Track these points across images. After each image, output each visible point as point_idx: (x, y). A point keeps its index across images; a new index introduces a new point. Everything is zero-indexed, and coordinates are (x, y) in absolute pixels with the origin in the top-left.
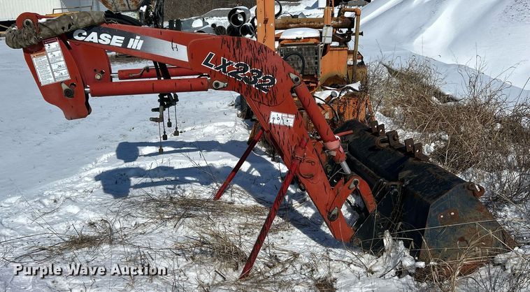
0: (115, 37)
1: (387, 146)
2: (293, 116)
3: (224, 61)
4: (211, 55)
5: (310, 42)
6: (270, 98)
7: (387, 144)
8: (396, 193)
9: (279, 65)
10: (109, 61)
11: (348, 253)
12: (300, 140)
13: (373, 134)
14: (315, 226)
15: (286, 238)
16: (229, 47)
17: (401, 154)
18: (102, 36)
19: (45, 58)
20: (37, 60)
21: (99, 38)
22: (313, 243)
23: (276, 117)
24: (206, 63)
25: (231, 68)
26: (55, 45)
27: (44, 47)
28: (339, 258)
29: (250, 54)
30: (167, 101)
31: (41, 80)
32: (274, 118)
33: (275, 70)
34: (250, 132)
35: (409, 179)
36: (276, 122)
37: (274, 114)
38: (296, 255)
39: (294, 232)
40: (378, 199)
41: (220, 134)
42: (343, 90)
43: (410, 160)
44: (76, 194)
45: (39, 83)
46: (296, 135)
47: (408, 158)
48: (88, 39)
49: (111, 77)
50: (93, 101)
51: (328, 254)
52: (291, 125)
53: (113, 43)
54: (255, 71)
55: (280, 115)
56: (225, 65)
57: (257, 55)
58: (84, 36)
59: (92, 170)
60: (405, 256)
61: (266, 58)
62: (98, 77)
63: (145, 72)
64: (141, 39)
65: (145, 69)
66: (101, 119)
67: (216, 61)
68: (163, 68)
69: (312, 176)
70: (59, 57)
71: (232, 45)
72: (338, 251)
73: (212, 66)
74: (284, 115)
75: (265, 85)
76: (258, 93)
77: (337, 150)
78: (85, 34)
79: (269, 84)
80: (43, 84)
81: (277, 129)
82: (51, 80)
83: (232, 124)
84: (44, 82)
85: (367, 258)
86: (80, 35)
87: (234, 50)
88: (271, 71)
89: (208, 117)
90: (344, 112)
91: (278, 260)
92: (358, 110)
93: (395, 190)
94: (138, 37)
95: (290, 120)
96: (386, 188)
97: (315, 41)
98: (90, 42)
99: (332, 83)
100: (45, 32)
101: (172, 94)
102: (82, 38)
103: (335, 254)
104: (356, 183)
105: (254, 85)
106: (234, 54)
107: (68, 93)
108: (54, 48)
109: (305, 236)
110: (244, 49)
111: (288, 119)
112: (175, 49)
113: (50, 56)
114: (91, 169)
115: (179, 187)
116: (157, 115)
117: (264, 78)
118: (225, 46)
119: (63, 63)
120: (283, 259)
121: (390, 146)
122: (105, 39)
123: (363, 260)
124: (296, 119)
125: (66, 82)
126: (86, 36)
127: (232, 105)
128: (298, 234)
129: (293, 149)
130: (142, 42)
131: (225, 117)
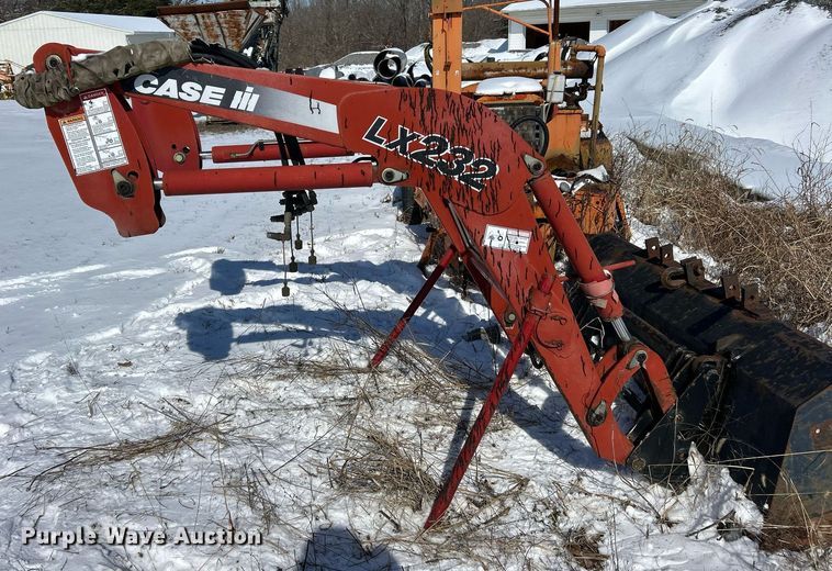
0: (209, 89)
1: (682, 286)
2: (527, 234)
3: (403, 132)
4: (381, 121)
5: (525, 101)
6: (486, 202)
7: (683, 281)
8: (714, 377)
9: (505, 140)
10: (196, 130)
11: (618, 481)
12: (539, 276)
13: (649, 261)
14: (551, 423)
15: (501, 444)
16: (412, 106)
17: (714, 301)
18: (186, 86)
19: (83, 126)
20: (69, 130)
21: (180, 90)
22: (550, 457)
23: (496, 235)
24: (371, 136)
25: (416, 145)
26: (101, 102)
27: (82, 105)
28: (602, 491)
29: (451, 120)
30: (298, 202)
31: (76, 165)
32: (492, 238)
33: (496, 149)
34: (423, 247)
35: (740, 352)
36: (496, 244)
37: (491, 230)
38: (522, 482)
39: (513, 433)
40: (679, 388)
41: (372, 250)
42: (577, 180)
43: (735, 313)
44: (140, 350)
45: (72, 171)
46: (533, 269)
47: (729, 311)
48: (161, 92)
49: (201, 159)
50: (168, 203)
51: (579, 479)
52: (524, 250)
53: (205, 100)
54: (459, 151)
55: (503, 231)
56: (404, 139)
57: (464, 121)
58: (153, 86)
59: (167, 309)
60: (737, 499)
61: (480, 128)
62: (179, 158)
63: (258, 149)
64: (254, 92)
65: (256, 146)
66: (184, 222)
67: (389, 133)
68: (291, 144)
69: (560, 345)
70: (109, 124)
71: (418, 103)
72: (599, 475)
73: (380, 142)
74: (510, 232)
75: (478, 176)
76: (463, 192)
77: (609, 297)
78: (155, 82)
79: (486, 175)
80: (79, 173)
81: (498, 257)
82: (94, 166)
83: (390, 232)
84: (81, 170)
85: (656, 494)
86: (147, 84)
87: (422, 111)
88: (488, 151)
89: (350, 221)
90: (583, 217)
91: (490, 490)
92: (605, 214)
93: (714, 371)
94: (249, 89)
95: (521, 242)
96: (695, 366)
97: (536, 97)
98: (164, 96)
99: (555, 167)
100: (83, 78)
101: (307, 192)
102: (149, 90)
103: (594, 481)
104: (641, 358)
105: (456, 177)
106: (423, 119)
107: (124, 189)
108: (99, 108)
109: (535, 442)
110: (440, 111)
111: (519, 240)
112: (316, 111)
113: (92, 122)
114: (166, 306)
115: (311, 343)
116: (280, 227)
117: (477, 164)
118: (405, 105)
119: (115, 135)
120: (499, 489)
121: (688, 284)
122: (191, 92)
123: (649, 497)
124: (534, 239)
125: (120, 169)
126: (157, 87)
127: (388, 201)
128: (521, 439)
129: (526, 295)
130: (256, 97)
131: (377, 221)
